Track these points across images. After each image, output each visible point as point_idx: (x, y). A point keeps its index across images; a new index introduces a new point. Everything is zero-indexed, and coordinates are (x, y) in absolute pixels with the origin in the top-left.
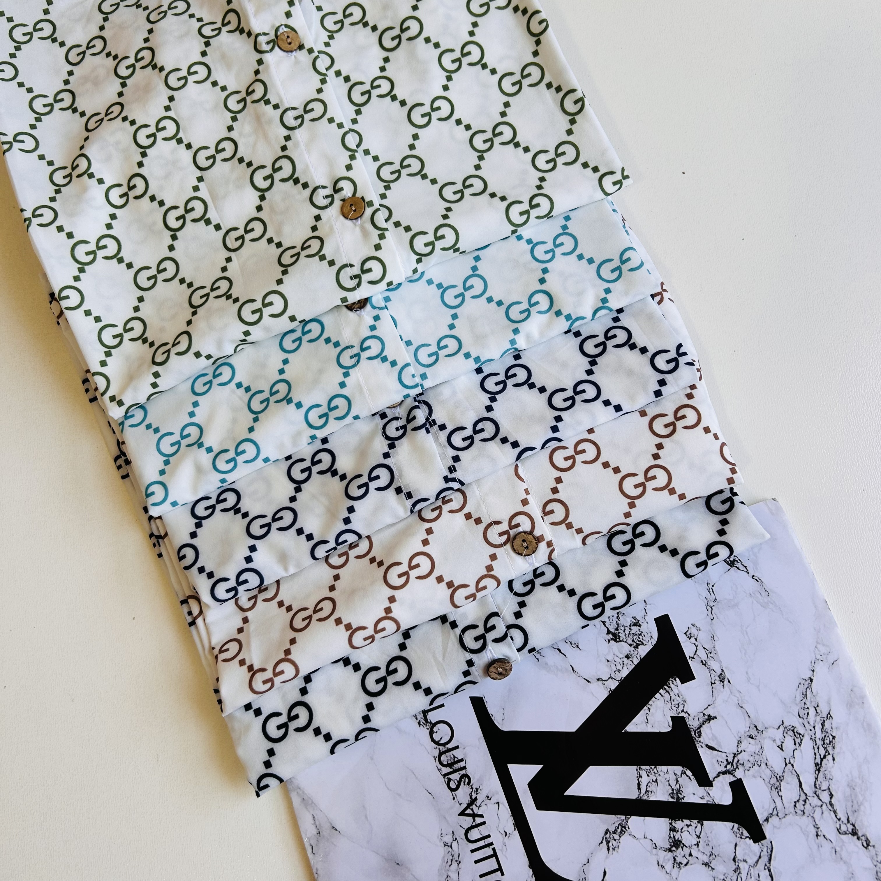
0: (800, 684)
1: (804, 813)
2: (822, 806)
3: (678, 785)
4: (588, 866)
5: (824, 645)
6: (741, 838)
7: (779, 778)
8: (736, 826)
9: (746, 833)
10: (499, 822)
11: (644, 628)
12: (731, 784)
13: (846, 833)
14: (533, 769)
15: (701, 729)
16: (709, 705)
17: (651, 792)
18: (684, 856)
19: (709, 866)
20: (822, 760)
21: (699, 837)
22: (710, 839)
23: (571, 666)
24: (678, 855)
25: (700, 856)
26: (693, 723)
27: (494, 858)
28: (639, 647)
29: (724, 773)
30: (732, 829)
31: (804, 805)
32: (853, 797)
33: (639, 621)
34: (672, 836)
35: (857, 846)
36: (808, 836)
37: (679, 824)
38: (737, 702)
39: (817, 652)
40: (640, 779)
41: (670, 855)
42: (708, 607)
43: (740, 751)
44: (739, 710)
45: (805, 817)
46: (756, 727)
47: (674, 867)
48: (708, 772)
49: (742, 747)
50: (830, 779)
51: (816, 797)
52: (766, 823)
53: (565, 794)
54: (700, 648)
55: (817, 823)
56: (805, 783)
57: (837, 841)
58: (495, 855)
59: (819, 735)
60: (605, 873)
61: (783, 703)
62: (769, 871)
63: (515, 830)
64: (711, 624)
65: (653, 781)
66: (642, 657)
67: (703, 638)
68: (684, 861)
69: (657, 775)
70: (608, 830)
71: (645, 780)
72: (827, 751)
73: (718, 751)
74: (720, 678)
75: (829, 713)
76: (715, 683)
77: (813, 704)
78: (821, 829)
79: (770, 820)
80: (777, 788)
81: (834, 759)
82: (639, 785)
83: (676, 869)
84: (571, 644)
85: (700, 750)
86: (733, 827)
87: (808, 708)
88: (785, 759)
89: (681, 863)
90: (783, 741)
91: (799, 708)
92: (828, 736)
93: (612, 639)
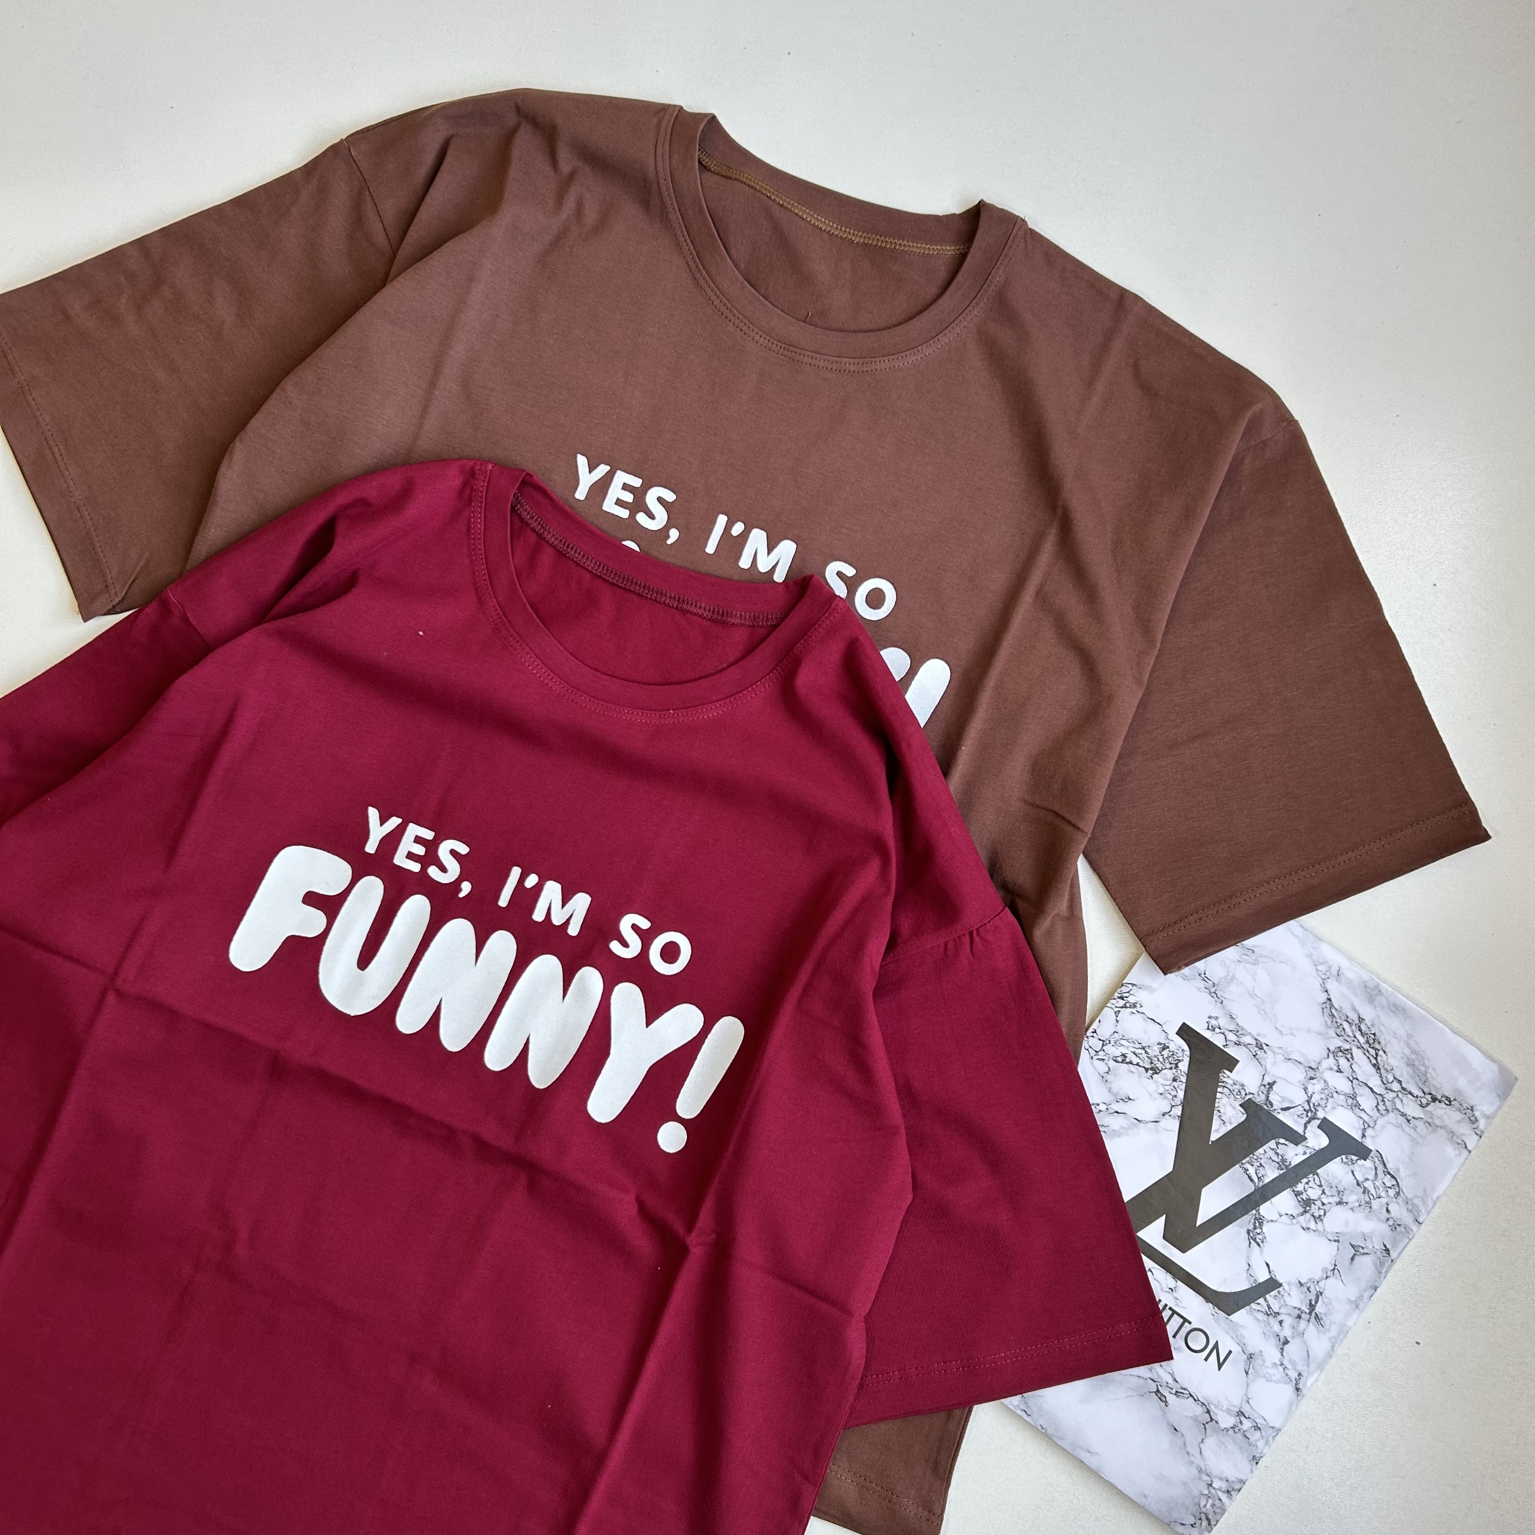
0: (1323, 1009)
1: (1388, 1111)
2: (1398, 1095)
3: (1280, 1157)
4: (1252, 1268)
5: (1322, 964)
6: (1353, 1164)
7: (1352, 1096)
8: (1343, 1157)
9: (1354, 1158)
10: (1161, 1285)
11: (1172, 1047)
12: (1318, 1127)
13: (1428, 1104)
14: (1159, 1224)
15: (1269, 1099)
16: (1264, 1076)
17: (1263, 1176)
18: (1319, 1209)
19: (1343, 1203)
20: (1376, 1059)
21: (1321, 1186)
22: (1330, 1181)
23: (1135, 1119)
24: (1314, 1211)
25: (1332, 1200)
26: (1260, 1099)
27: (1175, 1315)
28: (1179, 1065)
29: (1309, 1122)
30: (1342, 1162)
31: (1384, 1104)
32: (1417, 1071)
33: (1164, 1044)
34: (1300, 1200)
35: (1443, 1108)
36: (1402, 1127)
37: (1300, 1187)
38: (1283, 1058)
39: (1320, 974)
40: (1248, 1172)
41: (1308, 1215)
42: (1212, 995)
43: (1310, 1096)
44: (1289, 1063)
45: (1391, 1114)
46: (1310, 1068)
47: (1316, 1223)
48: (1296, 1129)
49: (1310, 1090)
50: (1391, 1070)
51: (1390, 1092)
52: (1364, 1138)
53: (1197, 1226)
54: (1227, 1033)
55: (1402, 1111)
56: (1375, 1085)
57: (1425, 1115)
58: (1174, 1312)
59: (1362, 1040)
60: (1268, 1265)
61: (1320, 1034)
62: (1389, 1174)
63: (1177, 1282)
64: (1224, 1008)
65: (1259, 1167)
66: (1186, 1072)
67: (1223, 1022)
68: (1322, 1212)
69: (1259, 1160)
70: (1248, 1230)
71: (1252, 1171)
72: (1376, 1049)
73: (1294, 1107)
74: (1258, 1047)
75: (1359, 1017)
76: (1257, 1054)
77: (1343, 1018)
78: (1408, 1114)
79: (1366, 1134)
80: (1356, 1106)
81: (1385, 1052)
82: (1250, 1177)
83: (1320, 1223)
84: (1123, 1100)
85: (1280, 1117)
86: (1342, 1159)
87: (1341, 1025)
88: (1348, 1078)
89: (1320, 1216)
90: (1337, 1064)
91: (1333, 1029)
92: (1370, 1037)
93: (1153, 1074)
